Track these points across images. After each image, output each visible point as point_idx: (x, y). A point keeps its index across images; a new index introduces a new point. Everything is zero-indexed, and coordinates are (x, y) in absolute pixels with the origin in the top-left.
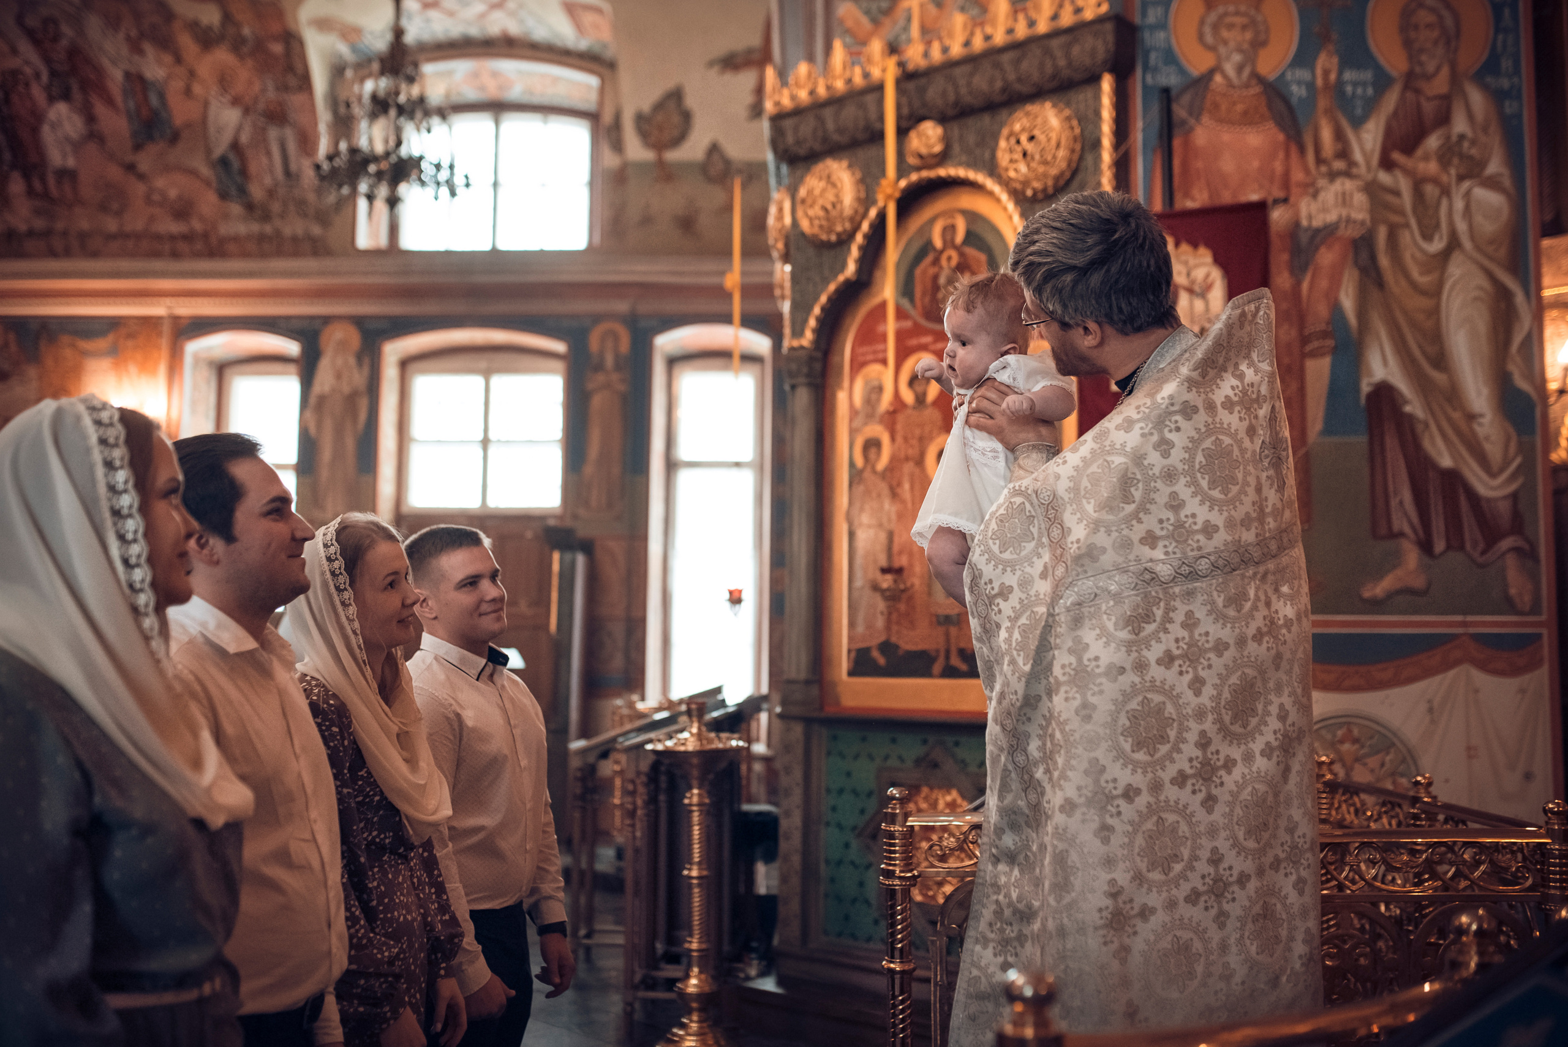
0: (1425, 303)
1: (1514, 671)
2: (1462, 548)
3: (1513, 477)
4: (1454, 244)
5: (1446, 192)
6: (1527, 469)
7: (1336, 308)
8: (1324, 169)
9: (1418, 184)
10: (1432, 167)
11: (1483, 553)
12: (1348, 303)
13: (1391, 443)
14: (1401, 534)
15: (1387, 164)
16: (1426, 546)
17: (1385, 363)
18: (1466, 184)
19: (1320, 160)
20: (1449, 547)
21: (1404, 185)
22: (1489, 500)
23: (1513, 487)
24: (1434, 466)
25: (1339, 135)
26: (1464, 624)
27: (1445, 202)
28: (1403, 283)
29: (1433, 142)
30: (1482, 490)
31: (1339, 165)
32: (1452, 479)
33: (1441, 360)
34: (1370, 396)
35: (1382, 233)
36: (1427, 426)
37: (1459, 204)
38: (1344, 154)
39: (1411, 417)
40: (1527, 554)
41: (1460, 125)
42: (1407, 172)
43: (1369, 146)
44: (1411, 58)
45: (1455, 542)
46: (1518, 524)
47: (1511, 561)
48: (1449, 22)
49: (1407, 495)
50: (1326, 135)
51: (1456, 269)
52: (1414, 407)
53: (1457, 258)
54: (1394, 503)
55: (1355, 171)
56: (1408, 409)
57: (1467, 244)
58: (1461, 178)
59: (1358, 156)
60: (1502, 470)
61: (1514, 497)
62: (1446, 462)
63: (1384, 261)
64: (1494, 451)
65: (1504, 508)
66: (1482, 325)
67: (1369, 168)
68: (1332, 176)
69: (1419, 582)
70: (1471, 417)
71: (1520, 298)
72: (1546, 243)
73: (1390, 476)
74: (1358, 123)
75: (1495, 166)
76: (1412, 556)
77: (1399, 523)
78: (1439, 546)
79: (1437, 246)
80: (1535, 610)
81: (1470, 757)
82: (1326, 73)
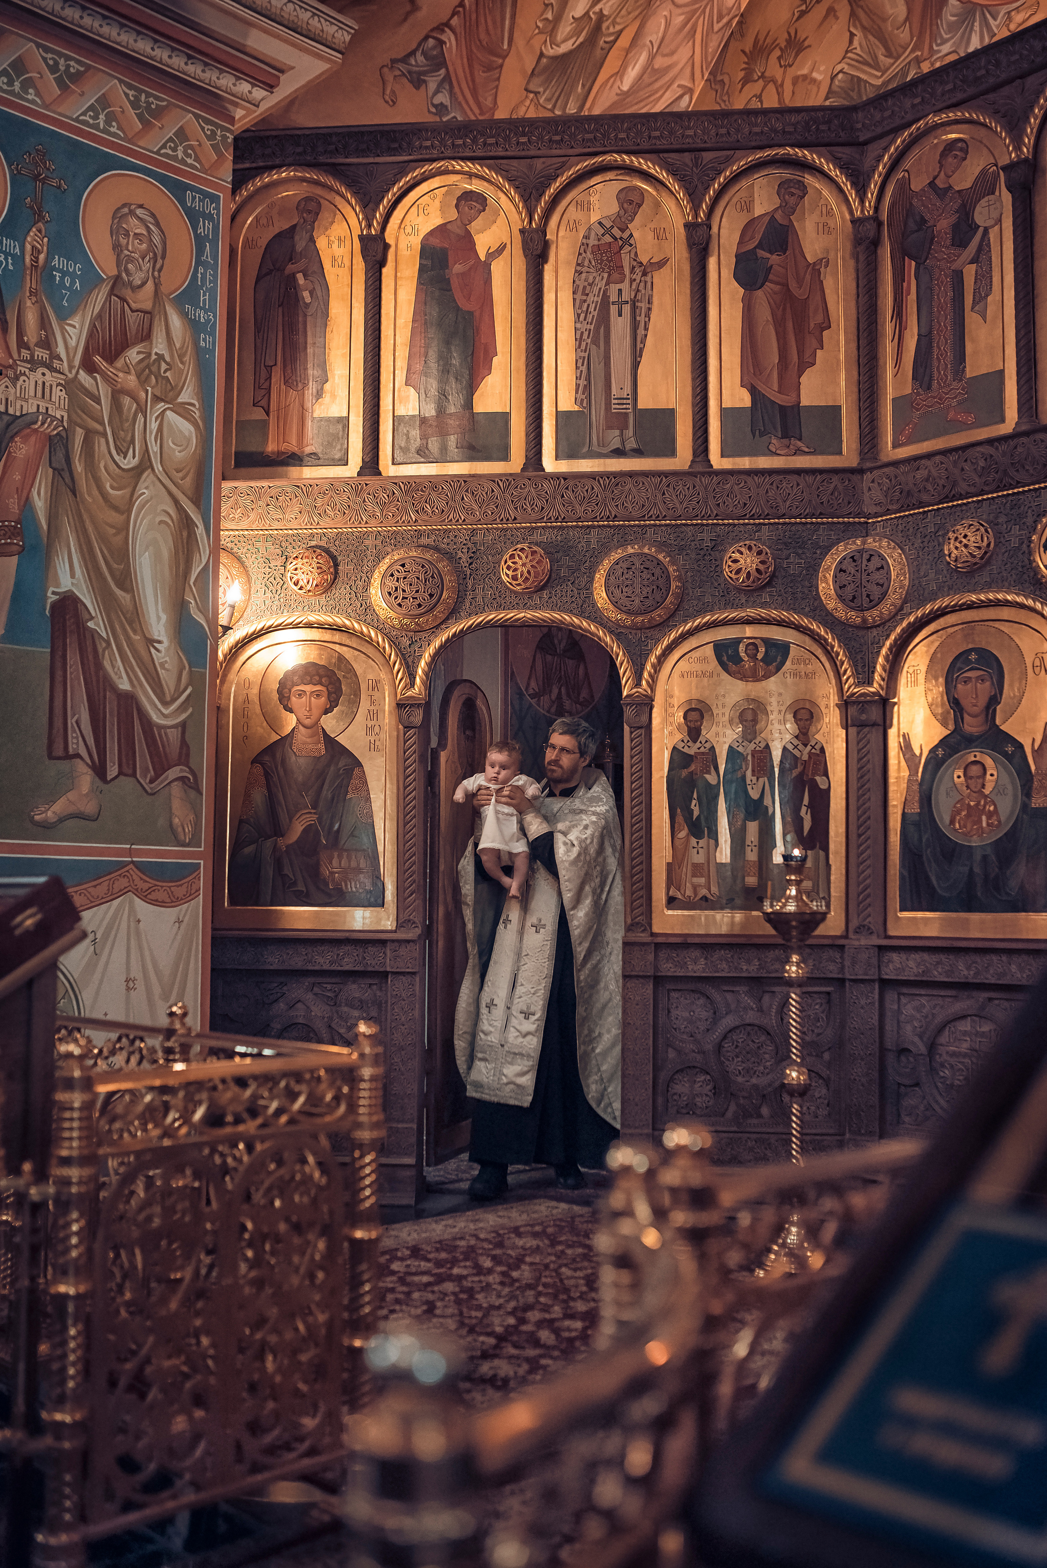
0: (116, 518)
1: (173, 902)
2: (134, 775)
3: (182, 708)
4: (145, 465)
5: (142, 409)
6: (195, 700)
7: (27, 503)
8: (25, 353)
9: (117, 394)
10: (131, 381)
11: (151, 782)
12: (40, 504)
13: (73, 659)
14: (78, 756)
15: (89, 366)
16: (100, 771)
17: (73, 575)
18: (161, 406)
19: (22, 344)
20: (121, 773)
21: (104, 392)
22: (160, 727)
23: (183, 716)
24: (114, 689)
25: (44, 323)
26: (130, 852)
27: (140, 417)
28: (95, 492)
29: (133, 355)
30: (155, 717)
31: (41, 354)
32: (129, 701)
33: (126, 580)
34: (54, 605)
35: (79, 435)
36: (108, 643)
37: (154, 426)
38: (47, 343)
39: (93, 632)
40: (191, 784)
41: (159, 346)
42: (106, 378)
43: (73, 343)
44: (118, 264)
45: (128, 769)
46: (184, 756)
47: (176, 790)
48: (157, 239)
49: (85, 716)
50: (31, 318)
51: (146, 489)
52: (97, 625)
53: (147, 478)
54: (71, 722)
55: (56, 364)
56: (90, 624)
57: (158, 467)
58: (157, 399)
59: (61, 350)
60: (174, 700)
61: (183, 725)
62: (124, 685)
63: (79, 467)
64: (168, 678)
65: (174, 736)
66: (166, 551)
67: (71, 367)
68: (35, 364)
69: (90, 808)
70: (151, 642)
71: (200, 530)
72: (227, 485)
73: (69, 694)
74: (63, 316)
75: (187, 396)
76: (86, 779)
77: (75, 744)
78: (112, 771)
79: (130, 462)
80: (195, 841)
81: (128, 989)
82: (36, 251)
